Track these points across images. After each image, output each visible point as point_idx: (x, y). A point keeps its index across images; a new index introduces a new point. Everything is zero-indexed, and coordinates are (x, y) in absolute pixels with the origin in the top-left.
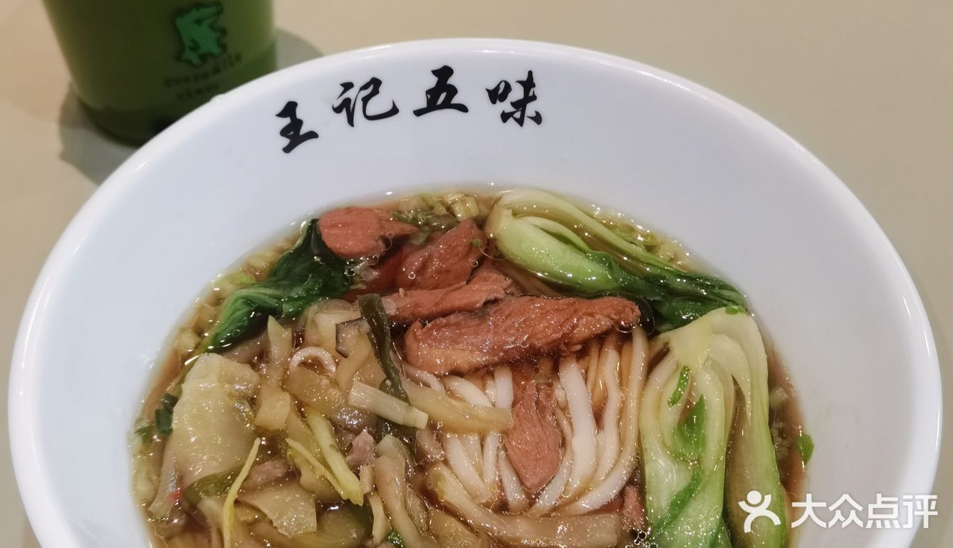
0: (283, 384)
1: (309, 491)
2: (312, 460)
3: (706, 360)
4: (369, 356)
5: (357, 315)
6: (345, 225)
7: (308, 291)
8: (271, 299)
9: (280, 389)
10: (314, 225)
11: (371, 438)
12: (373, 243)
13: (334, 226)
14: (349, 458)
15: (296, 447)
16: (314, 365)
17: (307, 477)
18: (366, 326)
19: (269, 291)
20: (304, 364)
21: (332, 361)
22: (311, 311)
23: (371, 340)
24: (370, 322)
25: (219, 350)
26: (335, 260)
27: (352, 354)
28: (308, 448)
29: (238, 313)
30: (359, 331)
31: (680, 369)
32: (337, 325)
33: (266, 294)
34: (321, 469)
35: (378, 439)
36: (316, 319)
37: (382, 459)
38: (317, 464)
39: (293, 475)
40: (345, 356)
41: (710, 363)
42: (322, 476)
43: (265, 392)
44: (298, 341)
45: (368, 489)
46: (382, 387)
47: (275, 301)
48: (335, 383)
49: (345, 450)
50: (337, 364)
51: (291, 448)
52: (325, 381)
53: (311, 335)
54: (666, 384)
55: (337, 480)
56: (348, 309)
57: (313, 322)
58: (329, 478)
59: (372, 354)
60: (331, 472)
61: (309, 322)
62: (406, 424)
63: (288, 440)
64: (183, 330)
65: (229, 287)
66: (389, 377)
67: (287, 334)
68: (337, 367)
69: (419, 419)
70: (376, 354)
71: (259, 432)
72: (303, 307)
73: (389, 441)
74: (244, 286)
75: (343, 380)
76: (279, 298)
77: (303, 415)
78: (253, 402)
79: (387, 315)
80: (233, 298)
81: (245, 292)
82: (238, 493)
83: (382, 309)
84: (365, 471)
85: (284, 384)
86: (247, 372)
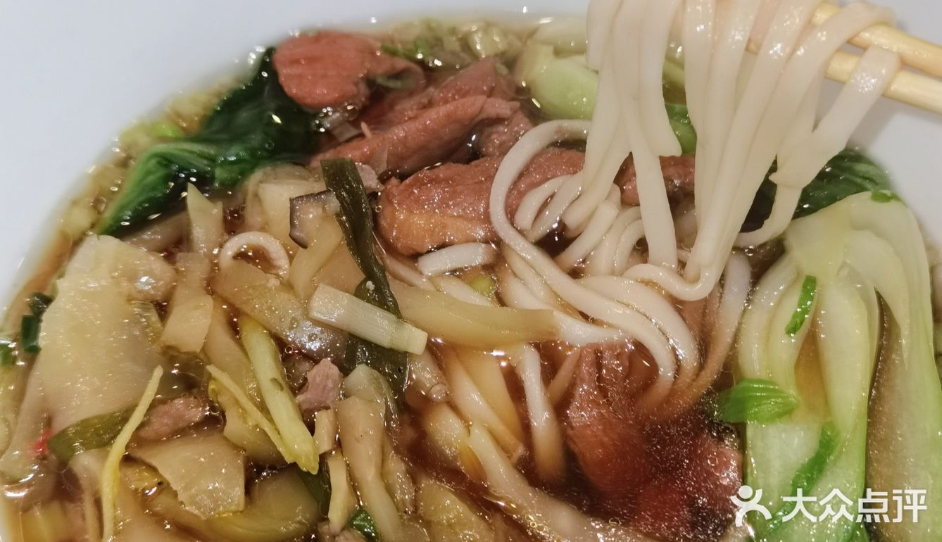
0: (208, 285)
1: (236, 447)
2: (244, 400)
3: (841, 268)
4: (339, 245)
5: (320, 186)
6: (311, 60)
7: (252, 152)
8: (199, 159)
9: (204, 292)
10: (268, 61)
11: (335, 370)
12: (351, 89)
13: (295, 62)
14: (300, 398)
15: (221, 380)
16: (257, 258)
17: (234, 426)
18: (334, 204)
19: (197, 148)
20: (241, 256)
21: (282, 253)
22: (253, 181)
23: (342, 224)
24: (339, 197)
25: (119, 232)
26: (298, 113)
27: (314, 243)
28: (238, 382)
29: (151, 178)
30: (324, 209)
31: (802, 281)
32: (291, 200)
33: (192, 152)
34: (256, 416)
35: (346, 370)
36: (261, 191)
37: (350, 401)
38: (250, 406)
39: (214, 421)
40: (304, 245)
41: (844, 273)
42: (257, 426)
43: (180, 294)
44: (233, 223)
45: (326, 446)
46: (360, 293)
47: (206, 162)
48: (288, 286)
49: (296, 386)
50: (291, 258)
51: (214, 379)
52: (273, 282)
53: (252, 215)
54: (779, 303)
55: (279, 433)
56: (306, 179)
57: (256, 195)
58: (266, 429)
59: (344, 242)
60: (271, 420)
61: (250, 197)
62: (395, 347)
63: (211, 369)
64: (75, 203)
65: (143, 140)
66: (370, 276)
67: (216, 210)
68: (291, 262)
69: (414, 340)
70: (348, 244)
71: (170, 354)
72: (245, 174)
73: (361, 373)
74: (164, 139)
75: (301, 282)
76: (212, 160)
77: (234, 329)
78: (162, 308)
79: (365, 189)
80: (144, 156)
81: (162, 148)
82: (127, 447)
83: (359, 181)
84: (323, 420)
85: (211, 286)
86: (157, 263)
